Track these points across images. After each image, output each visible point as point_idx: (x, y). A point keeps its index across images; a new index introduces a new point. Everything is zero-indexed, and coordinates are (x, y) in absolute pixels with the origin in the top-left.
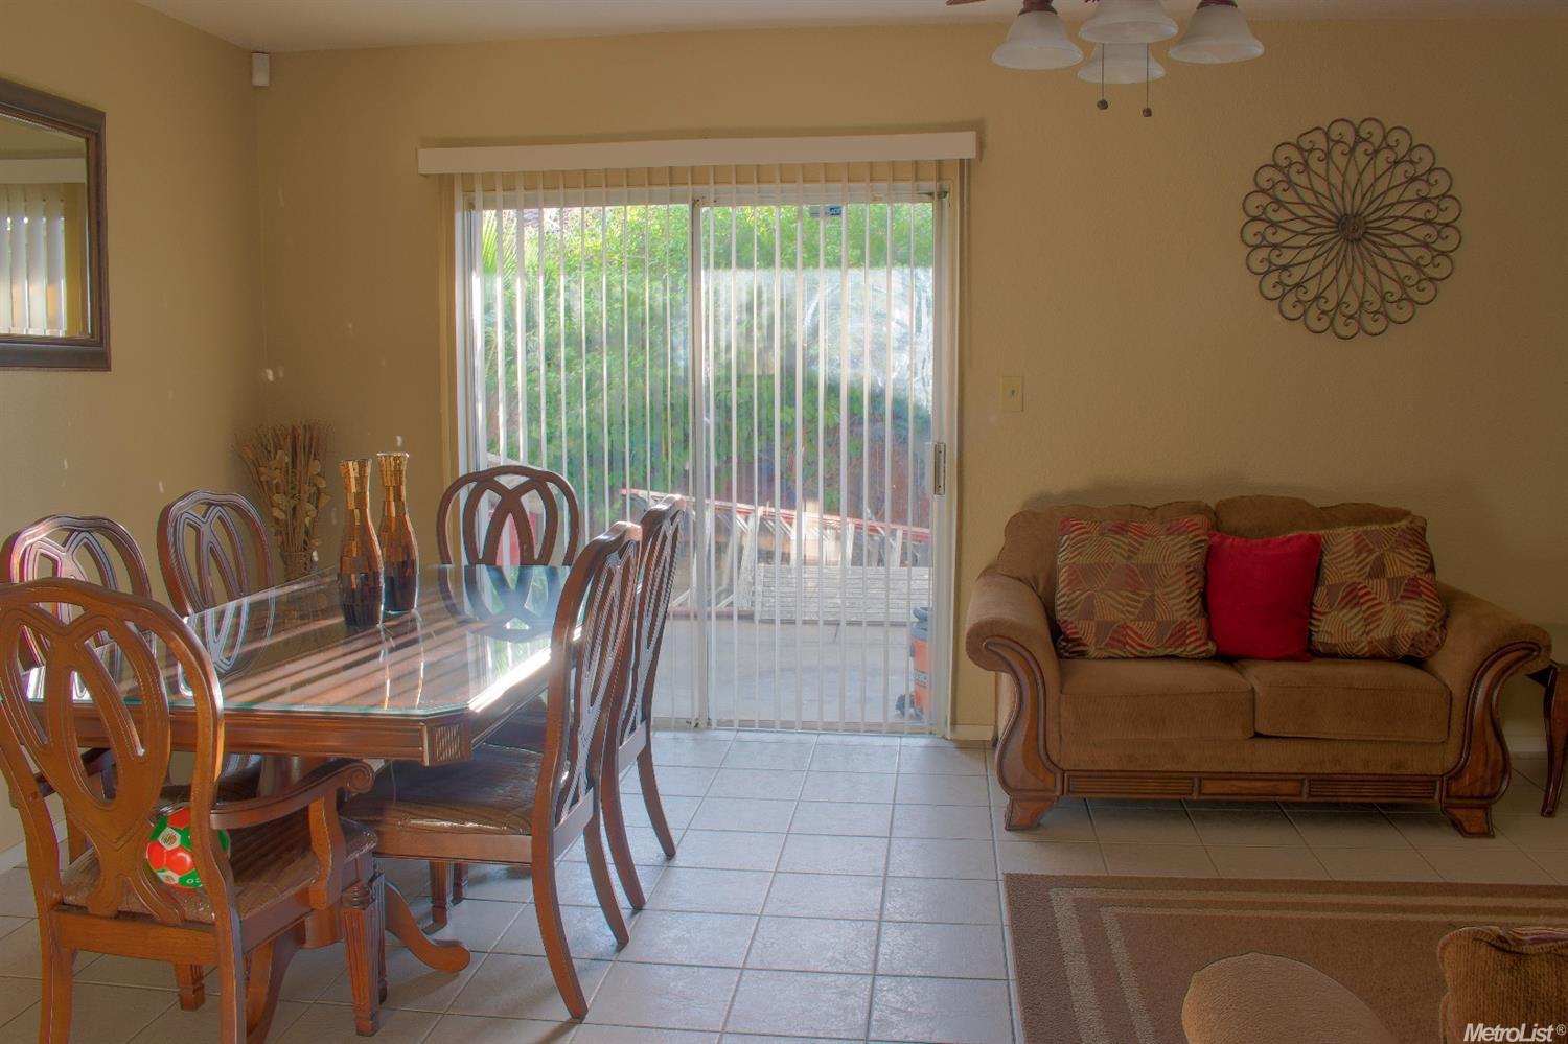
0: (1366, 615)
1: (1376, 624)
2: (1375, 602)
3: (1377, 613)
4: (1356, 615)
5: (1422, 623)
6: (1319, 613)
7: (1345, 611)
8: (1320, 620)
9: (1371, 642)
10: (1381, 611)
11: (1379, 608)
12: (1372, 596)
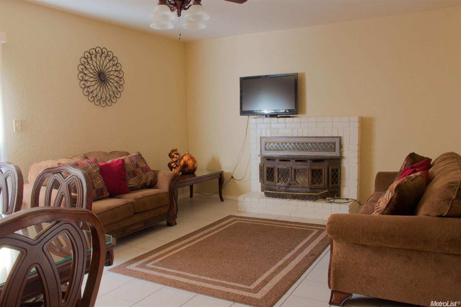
0: (139, 178)
1: (141, 180)
2: (140, 174)
3: (141, 177)
4: (137, 178)
5: (152, 177)
6: (128, 180)
7: (134, 178)
8: (128, 182)
9: (141, 185)
10: (142, 176)
11: (141, 175)
12: (139, 173)
